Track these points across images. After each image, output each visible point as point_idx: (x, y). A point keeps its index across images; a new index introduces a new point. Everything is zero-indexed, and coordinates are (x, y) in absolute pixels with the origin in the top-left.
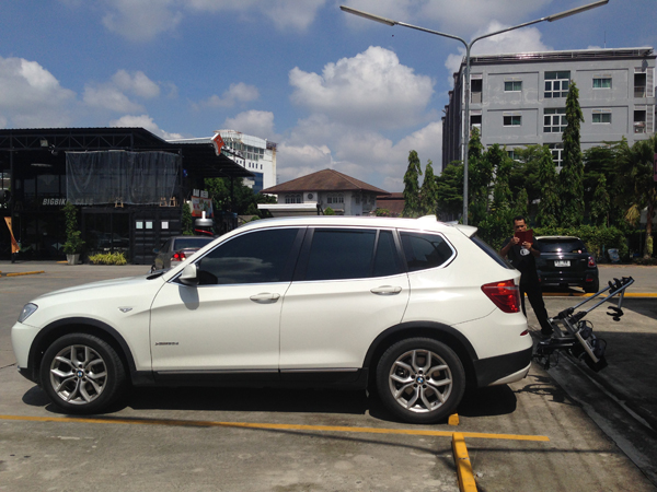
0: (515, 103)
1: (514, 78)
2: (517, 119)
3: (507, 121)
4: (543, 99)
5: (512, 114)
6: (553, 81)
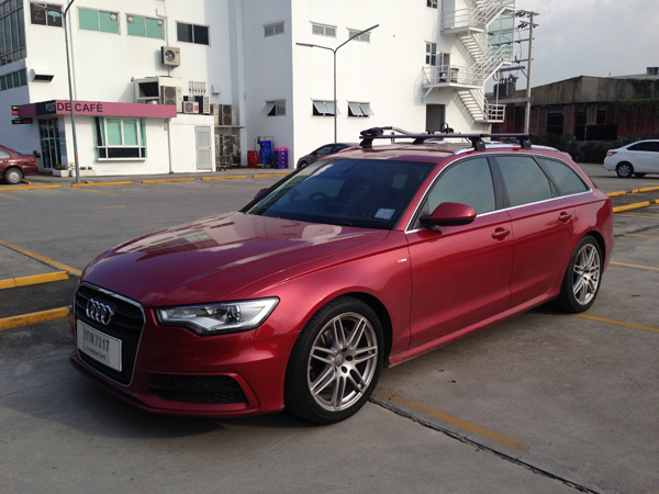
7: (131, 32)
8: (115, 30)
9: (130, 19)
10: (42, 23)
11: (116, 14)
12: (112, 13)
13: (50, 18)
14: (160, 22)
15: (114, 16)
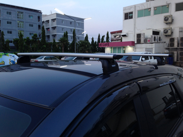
0: (10, 18)
1: (9, 11)
2: (10, 23)
3: (8, 23)
4: (17, 18)
5: (9, 21)
6: (19, 14)
7: (155, 14)
8: (149, 15)
9: (155, 9)
10: (127, 19)
11: (150, 9)
12: (149, 9)
13: (130, 16)
14: (167, 6)
15: (149, 10)
